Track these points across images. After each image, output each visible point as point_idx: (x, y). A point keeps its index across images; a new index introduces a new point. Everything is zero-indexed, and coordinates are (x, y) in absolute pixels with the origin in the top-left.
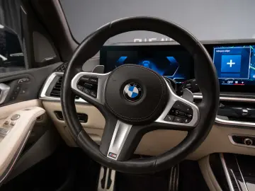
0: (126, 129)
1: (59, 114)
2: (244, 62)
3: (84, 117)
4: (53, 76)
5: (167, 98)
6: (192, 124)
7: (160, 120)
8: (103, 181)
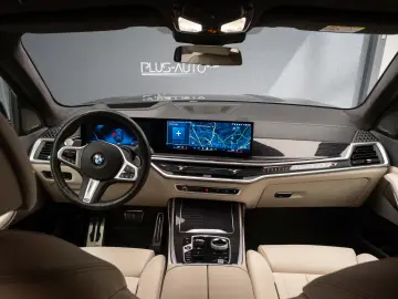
0: (95, 184)
1: (47, 174)
2: (187, 133)
3: (69, 176)
4: (38, 142)
5: (122, 163)
6: (134, 179)
7: (117, 177)
8: (92, 236)
